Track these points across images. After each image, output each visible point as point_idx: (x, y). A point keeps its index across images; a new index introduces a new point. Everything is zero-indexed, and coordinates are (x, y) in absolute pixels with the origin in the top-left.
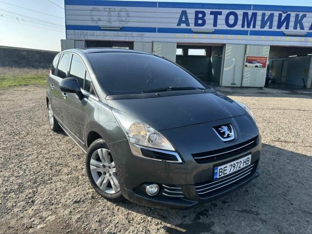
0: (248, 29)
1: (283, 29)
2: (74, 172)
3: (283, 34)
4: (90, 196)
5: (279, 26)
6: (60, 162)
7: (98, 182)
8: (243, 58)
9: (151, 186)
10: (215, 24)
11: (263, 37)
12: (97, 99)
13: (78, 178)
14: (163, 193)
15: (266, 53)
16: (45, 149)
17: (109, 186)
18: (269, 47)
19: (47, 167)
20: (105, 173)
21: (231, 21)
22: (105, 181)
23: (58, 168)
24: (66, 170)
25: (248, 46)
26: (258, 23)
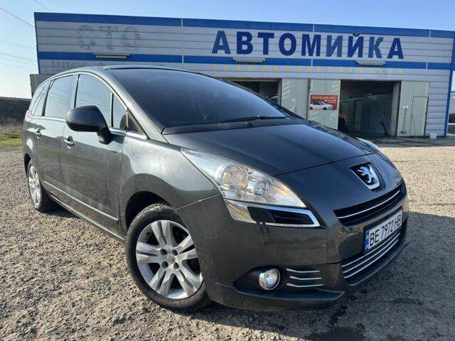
0: (310, 57)
1: (355, 57)
2: (97, 272)
3: (356, 64)
4: (141, 308)
5: (350, 54)
6: (66, 257)
7: (153, 283)
8: (305, 98)
9: (268, 272)
10: (266, 51)
11: (330, 69)
12: (144, 137)
13: (107, 280)
14: (288, 284)
15: (336, 89)
16: (32, 240)
17: (175, 285)
18: (340, 82)
19: (44, 269)
20: (166, 265)
21: (288, 47)
22: (167, 279)
23: (67, 268)
24: (81, 270)
25: (312, 81)
26: (323, 49)
